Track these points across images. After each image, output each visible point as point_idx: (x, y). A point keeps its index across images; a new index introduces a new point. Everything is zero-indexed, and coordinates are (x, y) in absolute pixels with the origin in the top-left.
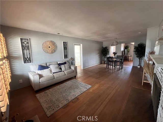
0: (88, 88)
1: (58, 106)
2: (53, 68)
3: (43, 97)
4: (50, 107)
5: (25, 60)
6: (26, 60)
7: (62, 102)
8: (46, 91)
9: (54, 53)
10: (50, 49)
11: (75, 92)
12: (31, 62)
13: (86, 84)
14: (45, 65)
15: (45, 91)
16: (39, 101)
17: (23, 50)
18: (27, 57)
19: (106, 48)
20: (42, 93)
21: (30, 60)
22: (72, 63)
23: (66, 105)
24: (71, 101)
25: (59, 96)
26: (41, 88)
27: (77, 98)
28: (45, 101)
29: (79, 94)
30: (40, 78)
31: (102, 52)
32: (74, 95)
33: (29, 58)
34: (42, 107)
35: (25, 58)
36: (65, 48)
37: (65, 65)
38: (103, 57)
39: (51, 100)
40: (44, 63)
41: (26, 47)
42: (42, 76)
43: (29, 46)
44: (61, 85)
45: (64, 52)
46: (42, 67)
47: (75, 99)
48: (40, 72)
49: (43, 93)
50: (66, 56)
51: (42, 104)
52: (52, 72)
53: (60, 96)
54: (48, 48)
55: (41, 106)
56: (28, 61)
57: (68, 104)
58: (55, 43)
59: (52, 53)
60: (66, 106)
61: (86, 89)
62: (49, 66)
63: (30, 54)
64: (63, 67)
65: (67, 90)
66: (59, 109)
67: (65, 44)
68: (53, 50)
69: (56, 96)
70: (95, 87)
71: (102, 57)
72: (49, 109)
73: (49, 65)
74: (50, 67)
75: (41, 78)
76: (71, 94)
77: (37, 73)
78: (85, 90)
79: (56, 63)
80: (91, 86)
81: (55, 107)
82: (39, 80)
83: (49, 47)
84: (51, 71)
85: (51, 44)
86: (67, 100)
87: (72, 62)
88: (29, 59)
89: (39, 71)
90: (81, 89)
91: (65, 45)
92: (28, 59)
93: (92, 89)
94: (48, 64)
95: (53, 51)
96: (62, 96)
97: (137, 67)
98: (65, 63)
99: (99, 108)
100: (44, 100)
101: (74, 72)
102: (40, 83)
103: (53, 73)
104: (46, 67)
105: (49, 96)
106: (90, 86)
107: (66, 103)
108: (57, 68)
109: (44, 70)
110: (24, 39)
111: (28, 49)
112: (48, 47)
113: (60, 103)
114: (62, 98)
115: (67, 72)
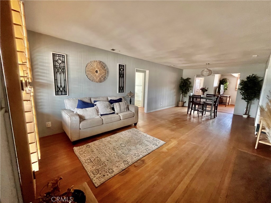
0: (159, 145)
1: (111, 171)
2: (101, 107)
3: (85, 152)
4: (98, 170)
5: (57, 91)
6: (58, 89)
7: (118, 164)
8: (90, 144)
9: (103, 82)
10: (97, 74)
11: (138, 150)
12: (67, 95)
13: (156, 138)
14: (89, 102)
15: (88, 144)
16: (80, 159)
17: (55, 73)
18: (61, 86)
19: (188, 79)
20: (82, 146)
21: (65, 91)
22: (131, 102)
23: (124, 170)
24: (133, 165)
25: (110, 153)
26: (81, 138)
27: (142, 161)
28: (89, 161)
29: (145, 154)
30: (80, 122)
31: (180, 87)
32: (136, 155)
33: (63, 86)
34: (85, 169)
35: (58, 86)
36: (122, 75)
37: (120, 103)
38: (182, 95)
39: (98, 159)
40: (86, 98)
41: (60, 68)
42: (83, 118)
43: (65, 68)
44: (113, 136)
45: (119, 82)
46: (84, 104)
47: (139, 161)
48: (80, 112)
49: (85, 146)
50: (121, 89)
51: (85, 165)
52: (99, 114)
53: (113, 154)
54: (94, 73)
55: (84, 167)
56: (61, 91)
57: (127, 169)
58: (106, 65)
59: (100, 81)
60: (125, 172)
61: (156, 147)
62: (95, 103)
63: (66, 80)
64: (116, 106)
65: (124, 145)
66: (113, 175)
67: (122, 68)
68: (102, 77)
69: (106, 152)
70: (172, 144)
71: (180, 96)
72: (97, 175)
73: (95, 101)
74: (96, 105)
75: (82, 121)
76: (130, 152)
77: (76, 113)
78: (154, 147)
79: (105, 99)
80: (164, 142)
81: (107, 172)
82: (79, 125)
83: (97, 72)
84: (98, 111)
85: (99, 67)
86: (125, 161)
87: (131, 99)
88: (63, 89)
89: (80, 109)
90: (147, 145)
91: (122, 70)
92: (61, 89)
93: (167, 147)
94: (93, 100)
95: (102, 79)
96: (115, 154)
97: (242, 116)
98: (120, 100)
99: (182, 181)
100: (87, 158)
101: (135, 117)
102: (80, 129)
103: (101, 115)
104: (90, 105)
105: (95, 153)
106: (162, 142)
107: (124, 166)
108: (107, 107)
109: (87, 109)
110: (59, 55)
111: (64, 72)
112: (95, 71)
113: (114, 166)
114: (116, 157)
115: (123, 116)
